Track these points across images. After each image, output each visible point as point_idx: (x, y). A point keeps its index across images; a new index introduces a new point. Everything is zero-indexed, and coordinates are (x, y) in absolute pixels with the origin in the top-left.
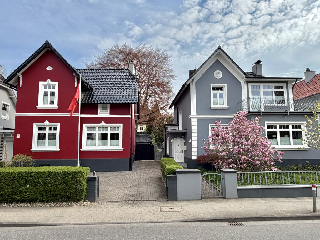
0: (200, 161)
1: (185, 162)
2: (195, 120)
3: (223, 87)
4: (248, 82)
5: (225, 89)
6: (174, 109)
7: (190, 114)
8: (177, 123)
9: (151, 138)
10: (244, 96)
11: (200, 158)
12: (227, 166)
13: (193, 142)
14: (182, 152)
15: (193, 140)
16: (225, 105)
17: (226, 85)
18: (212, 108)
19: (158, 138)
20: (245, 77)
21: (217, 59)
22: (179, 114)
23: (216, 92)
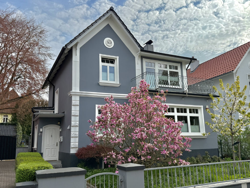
0: (81, 155)
1: (59, 160)
2: (78, 98)
3: (114, 60)
4: (142, 57)
5: (117, 62)
6: (49, 88)
7: (71, 89)
8: (52, 106)
9: (16, 131)
10: (138, 72)
11: (81, 151)
12: (124, 160)
13: (73, 129)
14: (56, 145)
15: (73, 126)
16: (116, 82)
17: (118, 57)
18: (100, 84)
19: (26, 132)
20: (140, 50)
21: (108, 24)
22: (56, 94)
23: (106, 64)
